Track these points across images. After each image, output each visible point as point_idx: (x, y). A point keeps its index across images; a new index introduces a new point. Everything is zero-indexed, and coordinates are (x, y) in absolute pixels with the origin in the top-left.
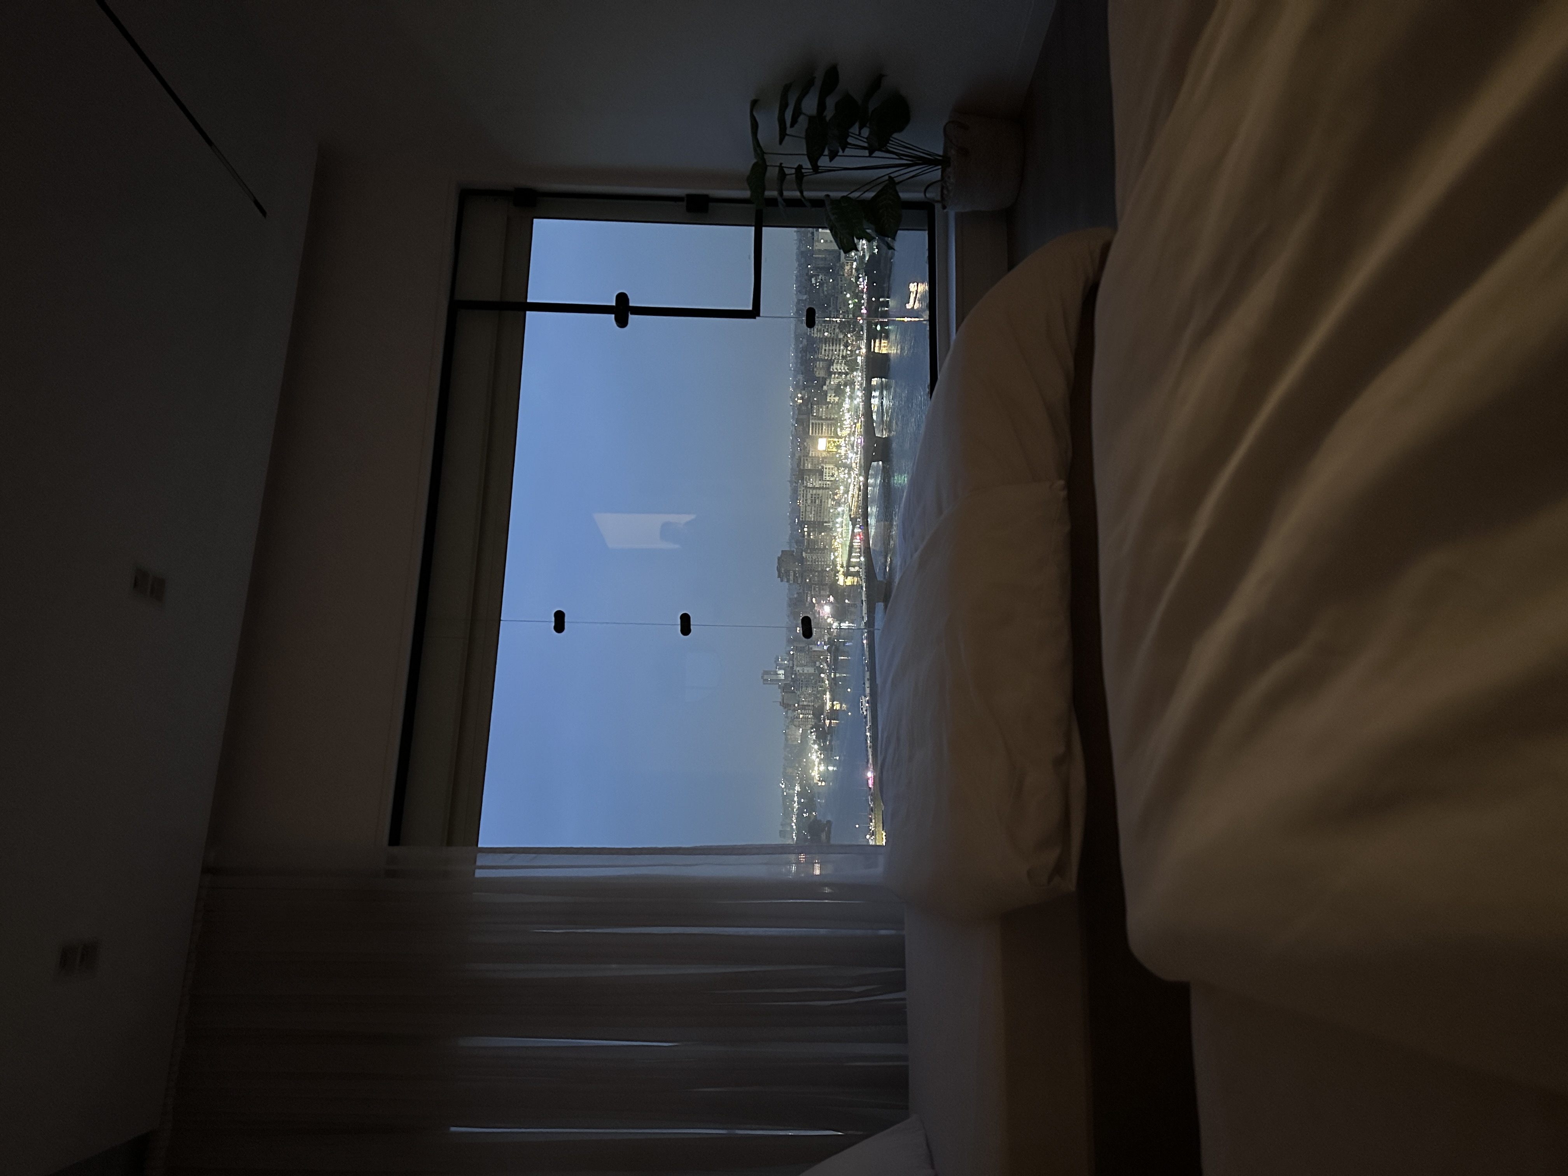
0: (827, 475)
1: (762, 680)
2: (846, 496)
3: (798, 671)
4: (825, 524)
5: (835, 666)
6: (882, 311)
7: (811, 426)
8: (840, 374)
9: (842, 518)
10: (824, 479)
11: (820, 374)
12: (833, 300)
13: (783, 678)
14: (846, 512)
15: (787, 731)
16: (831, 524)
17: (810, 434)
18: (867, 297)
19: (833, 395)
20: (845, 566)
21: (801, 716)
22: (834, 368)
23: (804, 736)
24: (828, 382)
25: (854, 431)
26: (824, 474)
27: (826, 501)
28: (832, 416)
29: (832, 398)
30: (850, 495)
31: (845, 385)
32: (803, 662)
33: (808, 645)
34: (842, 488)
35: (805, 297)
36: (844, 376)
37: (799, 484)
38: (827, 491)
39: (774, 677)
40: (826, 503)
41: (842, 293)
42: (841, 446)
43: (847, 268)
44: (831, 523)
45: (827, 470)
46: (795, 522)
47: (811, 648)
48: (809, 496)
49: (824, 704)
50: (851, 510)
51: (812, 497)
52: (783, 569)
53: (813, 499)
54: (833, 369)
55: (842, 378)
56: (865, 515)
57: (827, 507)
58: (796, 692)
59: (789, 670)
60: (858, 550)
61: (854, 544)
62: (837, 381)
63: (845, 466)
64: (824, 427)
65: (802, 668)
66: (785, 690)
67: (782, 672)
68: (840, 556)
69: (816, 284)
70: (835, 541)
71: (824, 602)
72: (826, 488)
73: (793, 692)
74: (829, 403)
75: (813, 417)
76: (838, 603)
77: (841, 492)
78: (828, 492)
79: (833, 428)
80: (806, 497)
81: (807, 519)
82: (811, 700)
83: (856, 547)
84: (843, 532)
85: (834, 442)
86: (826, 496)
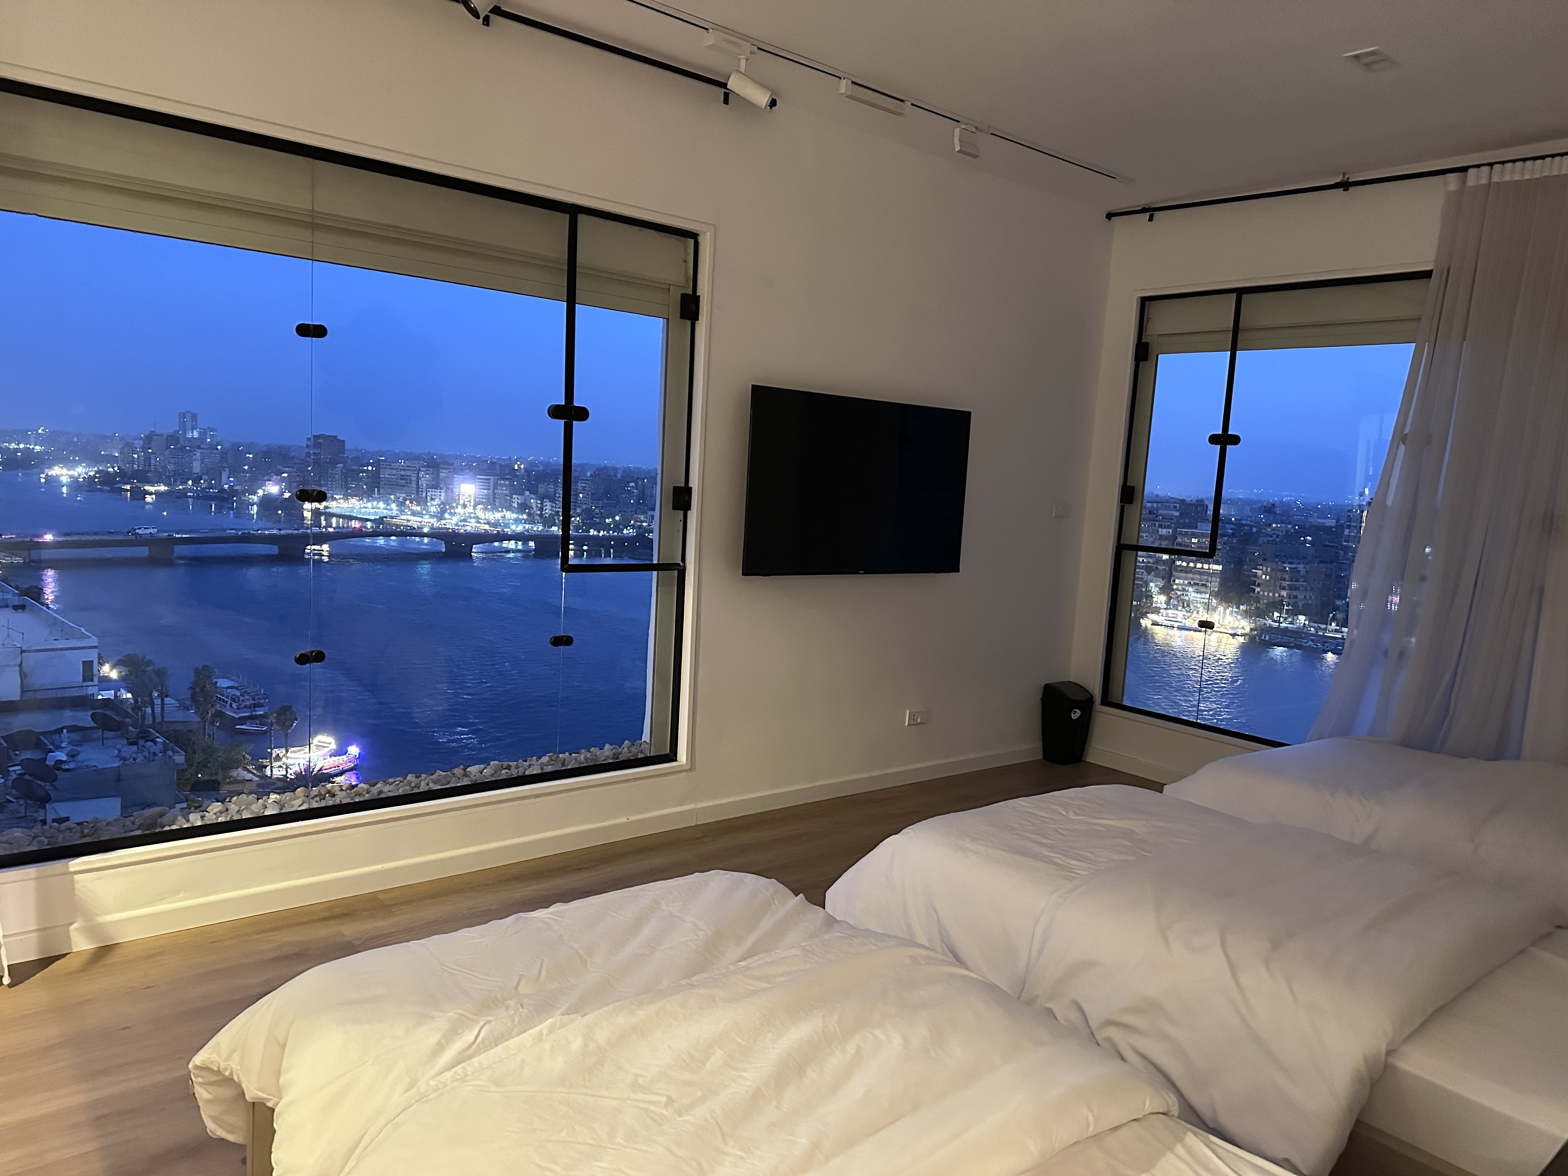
0: (433, 493)
1: (184, 412)
2: (409, 513)
3: (195, 455)
4: (376, 489)
5: (204, 498)
6: (601, 551)
7: (487, 477)
8: (541, 509)
9: (384, 509)
10: (428, 490)
11: (542, 489)
12: (613, 503)
13: (187, 436)
14: (389, 513)
15: (117, 438)
16: (376, 495)
17: (478, 477)
18: (615, 536)
19: (519, 502)
20: (326, 510)
21: (136, 456)
22: (546, 503)
23: (111, 459)
24: (533, 496)
25: (480, 523)
26: (433, 490)
27: (404, 492)
28: (497, 500)
29: (516, 500)
30: (409, 517)
31: (529, 514)
32: (207, 460)
33: (229, 467)
34: (419, 508)
35: (619, 476)
36: (539, 512)
37: (422, 462)
38: (415, 492)
39: (189, 425)
40: (401, 491)
41: (620, 512)
42: (465, 508)
43: (642, 517)
44: (378, 496)
45: (439, 494)
46: (381, 457)
47: (224, 470)
48: (409, 473)
49: (152, 483)
50: (393, 519)
51: (407, 476)
52: (321, 441)
53: (406, 477)
54: (546, 501)
55: (536, 511)
56: (387, 534)
57: (396, 492)
58: (168, 451)
59: (197, 444)
60: (345, 526)
61: (353, 521)
62: (534, 506)
63: (443, 511)
64: (485, 491)
65: (199, 458)
66: (170, 437)
67: (196, 434)
68: (338, 505)
69: (629, 487)
70: (357, 500)
71: (283, 487)
72: (418, 492)
73: (168, 447)
74: (511, 497)
75: (496, 480)
76: (281, 502)
77: (414, 508)
78: (414, 494)
79: (484, 500)
80: (408, 470)
81: (382, 470)
82: (157, 469)
83: (350, 523)
84: (367, 509)
85: (470, 501)
86: (408, 492)
